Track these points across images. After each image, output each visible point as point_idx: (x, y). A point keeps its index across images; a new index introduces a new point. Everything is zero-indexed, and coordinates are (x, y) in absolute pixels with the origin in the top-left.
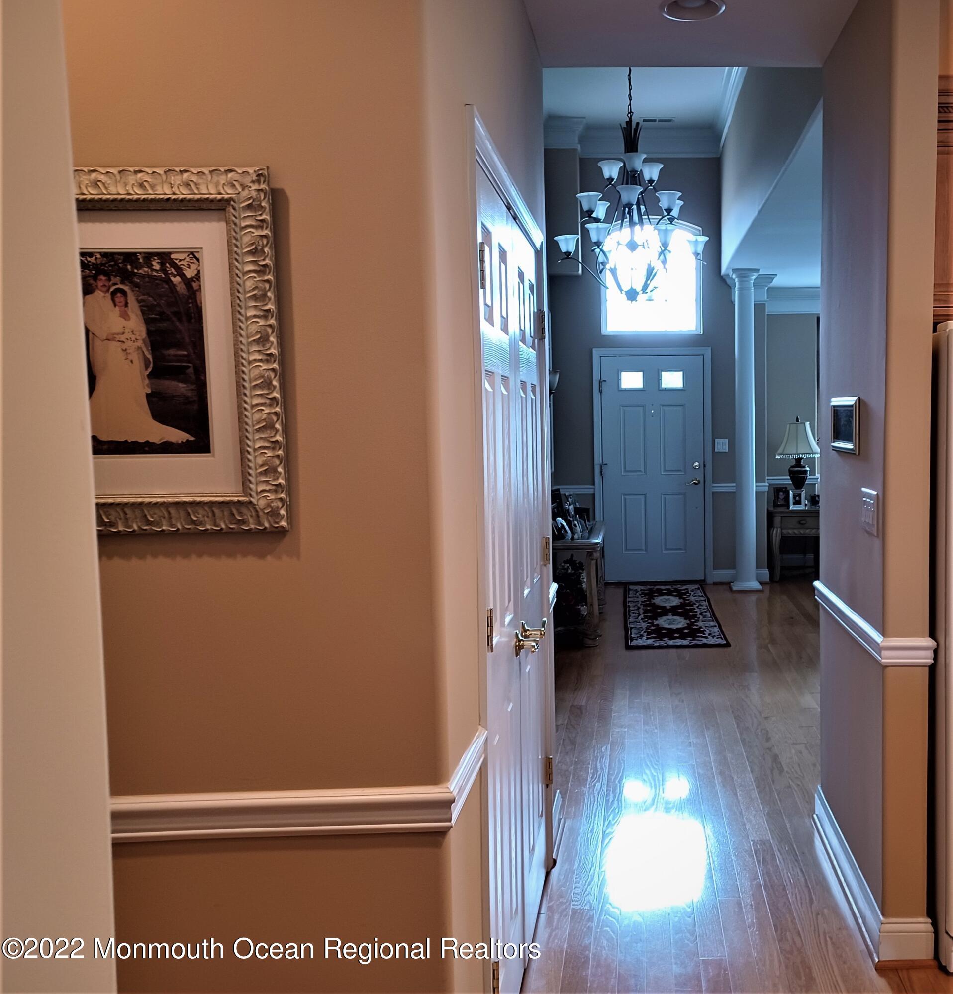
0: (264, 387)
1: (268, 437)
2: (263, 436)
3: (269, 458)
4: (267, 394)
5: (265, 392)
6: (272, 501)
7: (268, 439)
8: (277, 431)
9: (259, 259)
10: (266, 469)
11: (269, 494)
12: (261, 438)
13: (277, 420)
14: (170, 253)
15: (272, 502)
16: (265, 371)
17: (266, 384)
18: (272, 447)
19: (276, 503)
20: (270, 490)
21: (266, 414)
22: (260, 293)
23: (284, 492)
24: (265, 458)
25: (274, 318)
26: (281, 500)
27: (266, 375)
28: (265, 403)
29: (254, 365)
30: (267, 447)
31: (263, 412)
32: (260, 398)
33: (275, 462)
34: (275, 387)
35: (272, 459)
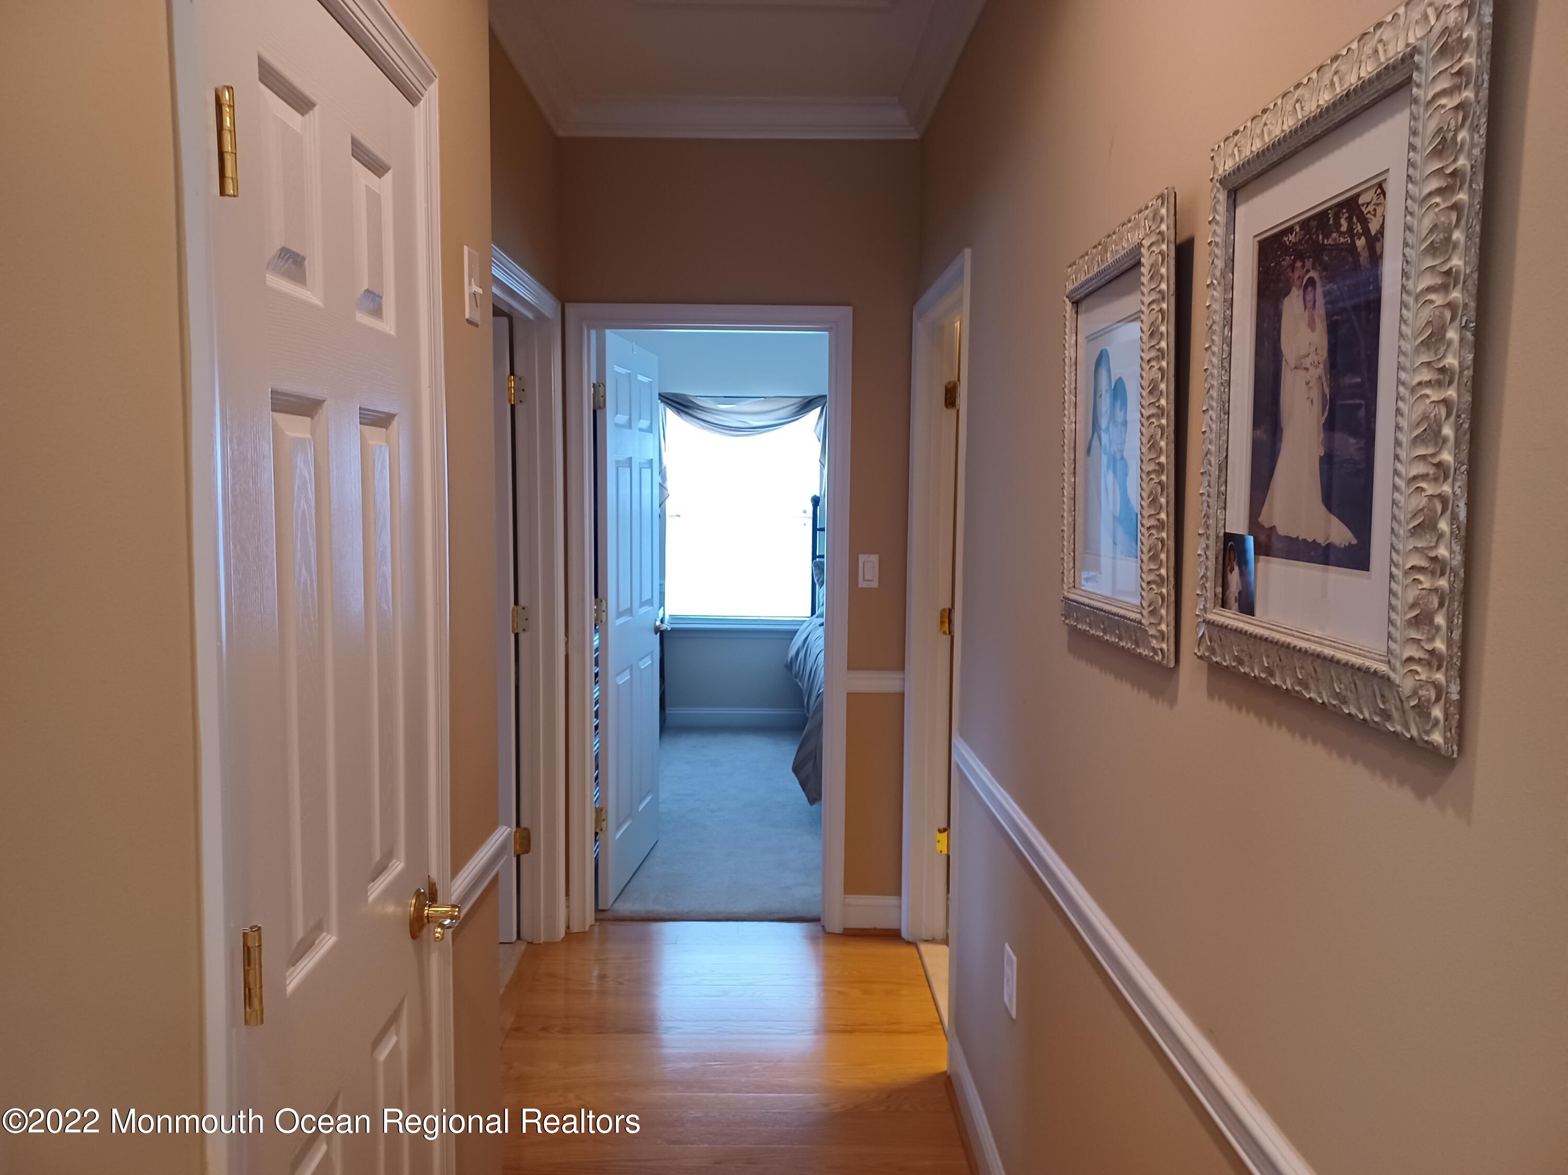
0: (1430, 441)
1: (1426, 548)
2: (1419, 545)
3: (1424, 592)
4: (1433, 455)
5: (1431, 451)
6: (1422, 683)
7: (1426, 551)
8: (1441, 536)
9: (1448, 163)
10: (1417, 615)
11: (1419, 669)
12: (1416, 549)
13: (1443, 512)
14: (1358, 195)
15: (1421, 686)
16: (1433, 405)
17: (1432, 435)
18: (1429, 569)
19: (1427, 690)
20: (1420, 659)
21: (1426, 498)
22: (1441, 236)
23: (1444, 669)
24: (1418, 592)
25: (1460, 286)
26: (1436, 685)
27: (1432, 415)
28: (1427, 475)
29: (1418, 395)
30: (1423, 568)
31: (1423, 494)
32: (1422, 463)
33: (1432, 603)
34: (1445, 440)
35: (1428, 594)
